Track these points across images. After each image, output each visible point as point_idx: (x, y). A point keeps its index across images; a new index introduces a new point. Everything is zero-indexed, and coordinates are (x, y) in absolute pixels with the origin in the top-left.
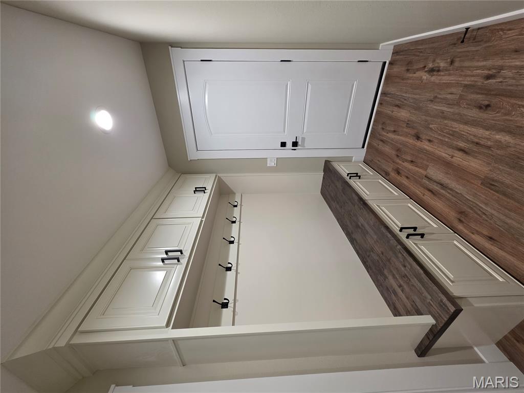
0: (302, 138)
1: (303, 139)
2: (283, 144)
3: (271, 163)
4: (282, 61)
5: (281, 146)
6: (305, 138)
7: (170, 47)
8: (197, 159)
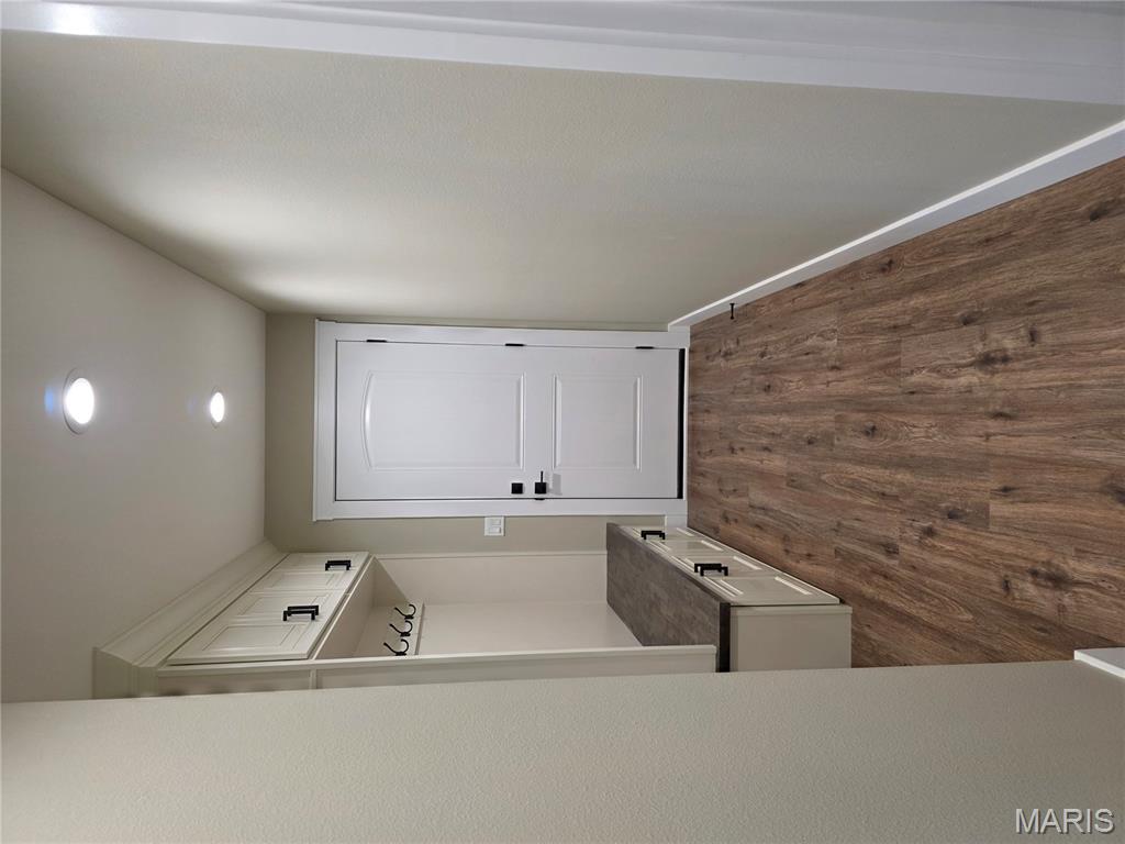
0: (554, 475)
1: (557, 478)
2: (517, 489)
3: (493, 529)
4: (507, 345)
5: (513, 492)
6: (559, 476)
7: (317, 321)
8: (331, 518)
